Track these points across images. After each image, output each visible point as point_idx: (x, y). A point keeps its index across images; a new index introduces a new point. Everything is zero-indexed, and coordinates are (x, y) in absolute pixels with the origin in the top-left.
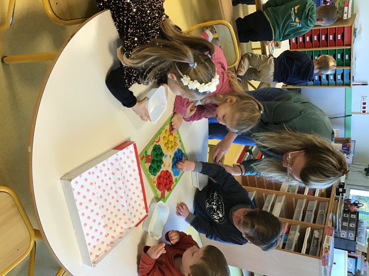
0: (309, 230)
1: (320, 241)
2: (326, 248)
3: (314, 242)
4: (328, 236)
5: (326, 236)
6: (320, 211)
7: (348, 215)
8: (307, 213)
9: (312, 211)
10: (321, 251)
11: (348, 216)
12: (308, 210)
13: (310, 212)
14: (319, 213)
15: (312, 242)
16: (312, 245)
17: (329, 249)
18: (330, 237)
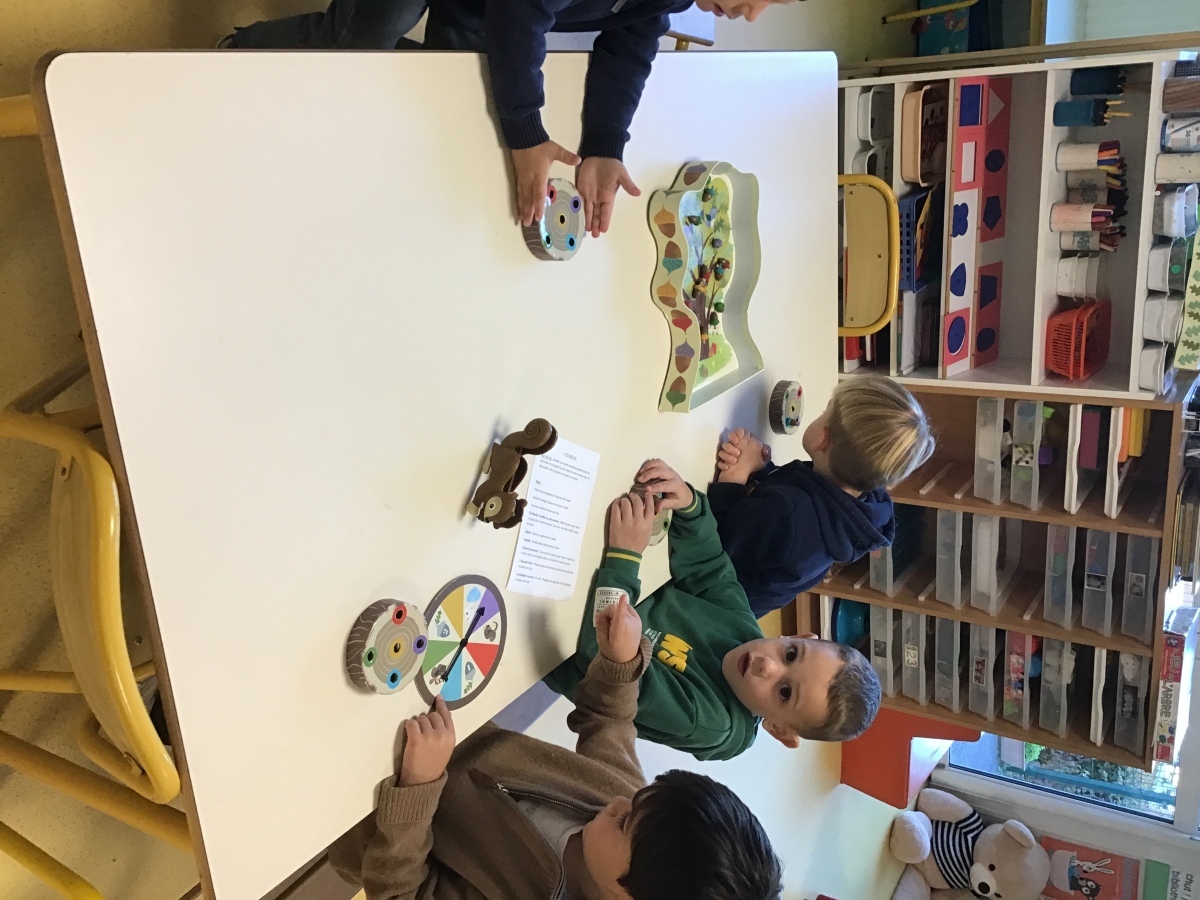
3: (1124, 702)
4: (1168, 685)
5: (1161, 683)
6: (1131, 577)
8: (1086, 587)
9: (1102, 580)
12: (1089, 576)
13: (1099, 583)
14: (1127, 586)
15: (1119, 700)
16: (1118, 709)
17: (1172, 740)
18: (1174, 684)
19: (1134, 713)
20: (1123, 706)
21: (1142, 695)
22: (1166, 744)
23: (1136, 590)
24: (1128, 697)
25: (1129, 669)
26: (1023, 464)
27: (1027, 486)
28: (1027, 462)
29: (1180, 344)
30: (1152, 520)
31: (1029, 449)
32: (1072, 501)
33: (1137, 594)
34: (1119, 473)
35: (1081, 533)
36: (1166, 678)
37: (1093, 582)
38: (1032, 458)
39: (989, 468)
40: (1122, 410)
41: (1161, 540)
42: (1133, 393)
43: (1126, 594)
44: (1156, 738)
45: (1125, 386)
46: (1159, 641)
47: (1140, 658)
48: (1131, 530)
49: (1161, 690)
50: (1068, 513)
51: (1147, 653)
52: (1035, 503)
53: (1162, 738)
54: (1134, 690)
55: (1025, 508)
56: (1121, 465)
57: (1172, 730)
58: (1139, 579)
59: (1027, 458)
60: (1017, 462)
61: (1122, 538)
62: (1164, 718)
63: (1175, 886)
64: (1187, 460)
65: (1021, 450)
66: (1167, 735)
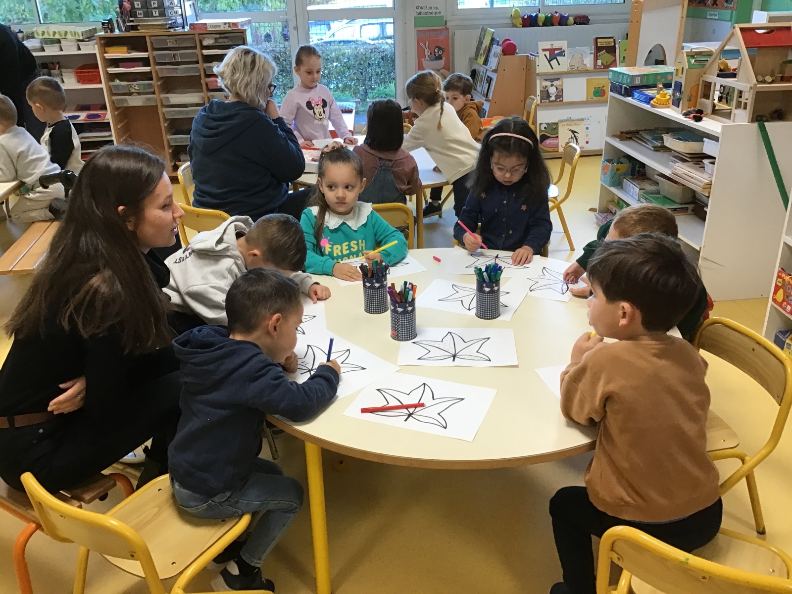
0: (206, 52)
1: (218, 36)
2: (229, 26)
3: (223, 42)
4: (209, 27)
5: (208, 29)
6: (170, 45)
7: (138, 12)
8: (180, 60)
9: (174, 55)
10: (235, 31)
11: (140, 12)
12: (175, 60)
13: (176, 56)
18: (207, 25)
19: (226, 38)
20: (225, 42)
22: (231, 25)
23: (174, 42)
24: (221, 40)
25: (208, 42)
26: (136, 88)
27: (145, 85)
28: (135, 86)
29: (77, 38)
31: (130, 86)
32: (147, 69)
33: (176, 42)
34: (131, 53)
35: (157, 64)
36: (206, 28)
39: (144, 100)
40: (106, 55)
41: (150, 36)
42: (97, 52)
43: (176, 46)
44: (230, 29)
46: (193, 32)
47: (203, 38)
48: (150, 47)
49: (211, 29)
50: (151, 70)
54: (216, 39)
56: (128, 53)
57: (225, 24)
58: (170, 42)
59: (133, 86)
61: (155, 49)
62: (221, 27)
63: (424, 13)
64: (126, 31)
65: (130, 89)
66: (227, 25)
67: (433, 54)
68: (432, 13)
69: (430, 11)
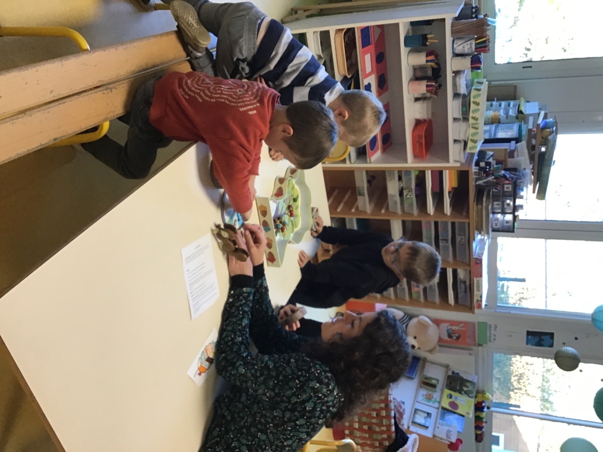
4: (478, 279)
5: (475, 279)
6: (458, 238)
9: (446, 240)
10: (472, 304)
12: (442, 239)
13: (445, 242)
14: (457, 241)
15: (459, 287)
16: (459, 290)
17: (481, 301)
18: (480, 278)
19: (465, 291)
20: (461, 289)
21: (468, 284)
22: (479, 302)
23: (461, 243)
24: (463, 286)
25: (461, 274)
26: (408, 196)
27: (411, 205)
28: (410, 196)
29: (469, 141)
30: (464, 214)
31: (410, 190)
32: (431, 209)
33: (462, 245)
34: (449, 196)
35: (436, 223)
36: (477, 277)
37: (443, 241)
38: (412, 194)
39: (394, 198)
40: (447, 171)
41: (469, 223)
42: (452, 164)
43: (457, 245)
44: (475, 301)
45: (448, 161)
46: (472, 263)
47: (465, 270)
48: (457, 220)
49: (475, 282)
50: (429, 215)
51: (468, 268)
52: (415, 211)
53: (478, 301)
54: (465, 282)
55: (412, 215)
56: (449, 193)
57: (481, 297)
58: (462, 239)
59: (410, 194)
60: (406, 196)
61: (453, 224)
62: (477, 292)
63: (490, 330)
64: (477, 186)
65: (407, 190)
66: (479, 299)
67: (454, 332)
68: (490, 336)
69: (492, 336)
